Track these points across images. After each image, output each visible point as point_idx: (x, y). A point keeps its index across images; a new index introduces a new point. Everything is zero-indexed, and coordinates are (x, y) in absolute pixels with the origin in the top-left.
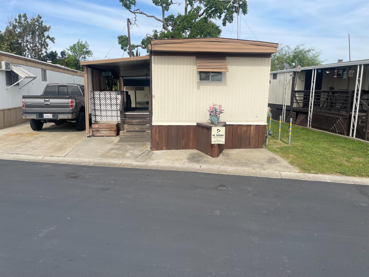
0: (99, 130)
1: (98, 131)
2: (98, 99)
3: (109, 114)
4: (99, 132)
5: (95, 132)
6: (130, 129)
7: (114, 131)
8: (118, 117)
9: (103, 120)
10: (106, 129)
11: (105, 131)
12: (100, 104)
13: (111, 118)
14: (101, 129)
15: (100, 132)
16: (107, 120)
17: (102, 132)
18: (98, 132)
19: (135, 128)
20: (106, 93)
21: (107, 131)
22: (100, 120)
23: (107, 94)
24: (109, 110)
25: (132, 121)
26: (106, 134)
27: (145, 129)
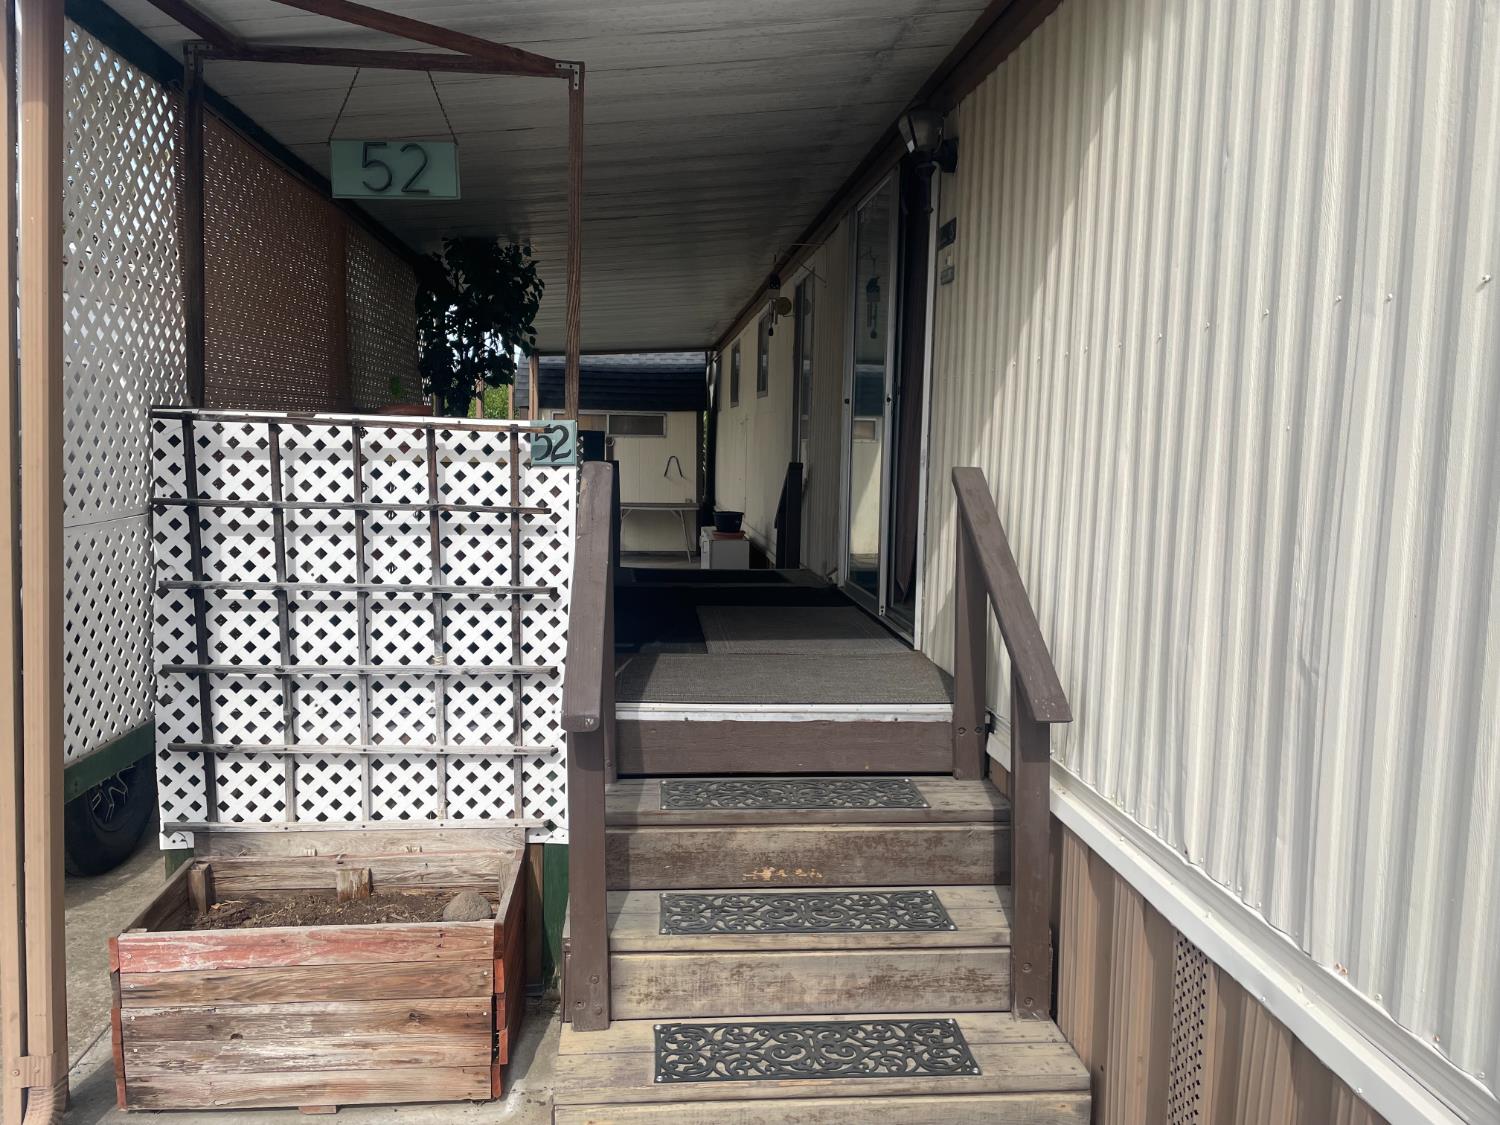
0: (227, 1020)
1: (214, 1028)
2: (256, 519)
3: (405, 725)
4: (226, 1047)
5: (165, 1051)
6: (708, 987)
7: (464, 1024)
8: (528, 767)
9: (322, 805)
10: (333, 1007)
11: (325, 1025)
12: (279, 593)
13: (431, 777)
14: (264, 1008)
15: (246, 1048)
16: (379, 804)
18: (206, 1054)
19: (786, 981)
20: (375, 434)
21: (348, 1036)
22: (279, 817)
23: (390, 445)
24: (405, 674)
27: (936, 983)
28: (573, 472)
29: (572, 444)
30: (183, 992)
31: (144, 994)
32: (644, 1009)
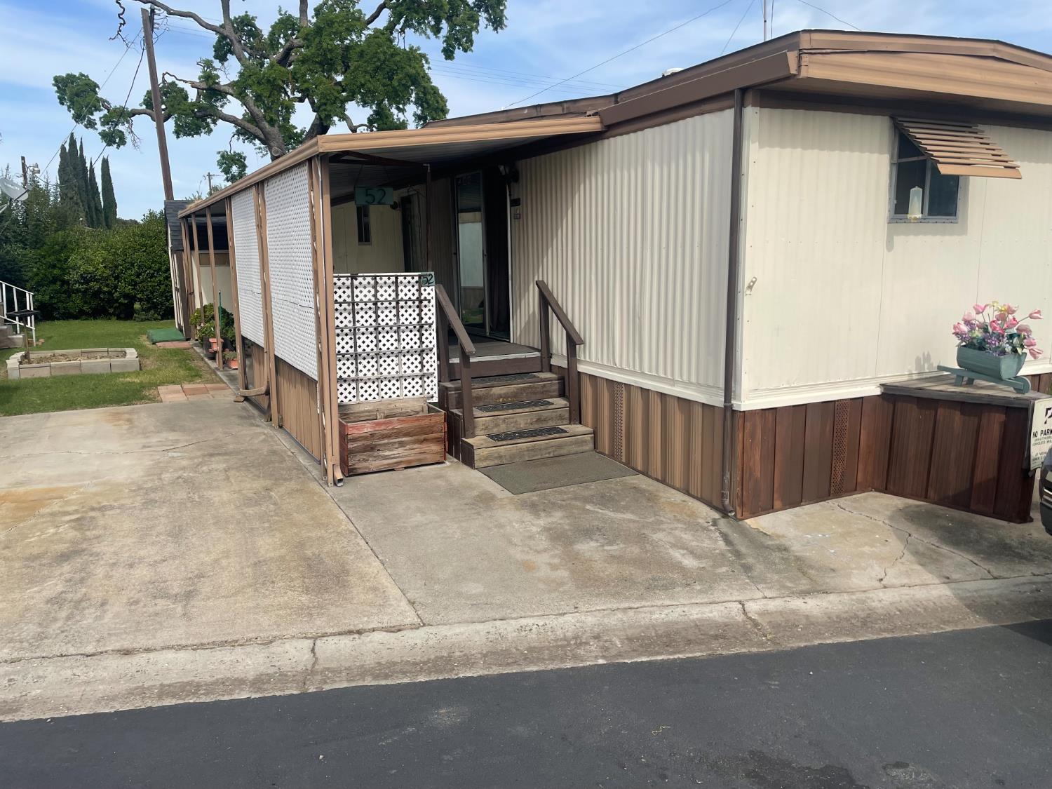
0: (376, 445)
1: (372, 448)
2: (368, 306)
3: (389, 369)
4: (376, 454)
5: (360, 456)
6: (497, 425)
7: (437, 440)
8: (425, 379)
9: (366, 395)
10: (404, 439)
11: (402, 444)
12: (376, 329)
13: (398, 384)
14: (386, 441)
15: (381, 453)
16: (382, 394)
17: (387, 453)
18: (370, 456)
19: (516, 421)
21: (408, 447)
22: (354, 400)
24: (388, 353)
25: (492, 392)
26: (403, 459)
27: (551, 419)
28: (433, 288)
29: (433, 279)
30: (365, 438)
31: (355, 440)
32: (482, 432)
